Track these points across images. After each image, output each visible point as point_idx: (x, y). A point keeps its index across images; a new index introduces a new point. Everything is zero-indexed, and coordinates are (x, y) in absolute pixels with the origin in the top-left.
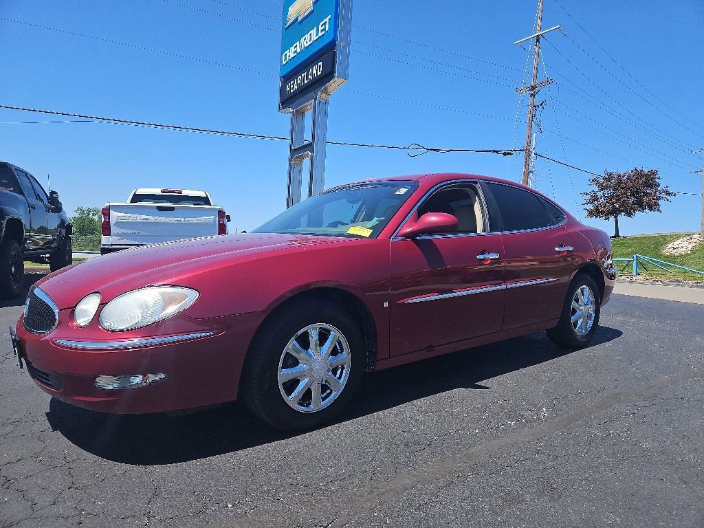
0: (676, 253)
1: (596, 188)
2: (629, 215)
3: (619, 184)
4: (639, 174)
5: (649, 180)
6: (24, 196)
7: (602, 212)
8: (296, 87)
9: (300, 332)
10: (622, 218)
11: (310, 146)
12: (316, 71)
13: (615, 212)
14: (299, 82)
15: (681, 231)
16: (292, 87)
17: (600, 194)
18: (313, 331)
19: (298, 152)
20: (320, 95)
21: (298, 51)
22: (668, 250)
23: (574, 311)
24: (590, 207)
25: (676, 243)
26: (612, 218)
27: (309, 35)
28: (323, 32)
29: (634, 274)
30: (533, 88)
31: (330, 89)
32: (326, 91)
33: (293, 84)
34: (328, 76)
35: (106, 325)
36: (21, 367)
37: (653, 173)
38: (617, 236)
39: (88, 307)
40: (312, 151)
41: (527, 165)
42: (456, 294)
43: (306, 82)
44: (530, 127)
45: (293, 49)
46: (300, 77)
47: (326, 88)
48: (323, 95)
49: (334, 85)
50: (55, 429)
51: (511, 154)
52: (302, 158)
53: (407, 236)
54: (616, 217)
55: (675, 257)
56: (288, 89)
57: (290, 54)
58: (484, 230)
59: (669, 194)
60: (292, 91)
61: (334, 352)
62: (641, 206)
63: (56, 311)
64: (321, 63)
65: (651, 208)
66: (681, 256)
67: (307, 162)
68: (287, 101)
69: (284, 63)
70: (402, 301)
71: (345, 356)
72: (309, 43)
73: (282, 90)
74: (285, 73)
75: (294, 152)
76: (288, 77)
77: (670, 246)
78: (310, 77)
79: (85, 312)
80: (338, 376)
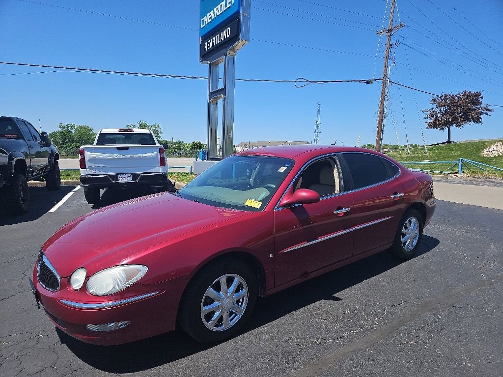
0: (492, 155)
1: (434, 106)
2: (459, 126)
3: (453, 103)
4: (467, 95)
5: (475, 99)
6: (25, 140)
7: (439, 125)
8: (211, 45)
9: (214, 283)
10: (453, 128)
11: (223, 91)
12: (226, 34)
13: (448, 124)
14: (214, 42)
15: (496, 138)
16: (208, 45)
17: (437, 110)
18: (223, 279)
19: (214, 95)
20: (230, 53)
21: (212, 18)
22: (485, 153)
23: (404, 235)
24: (429, 120)
25: (492, 147)
26: (446, 129)
27: (219, 6)
28: (230, 5)
29: (460, 172)
30: (390, 31)
31: (236, 49)
32: (233, 49)
33: (209, 43)
34: (234, 38)
35: (91, 291)
36: (39, 309)
37: (477, 95)
38: (449, 142)
39: (78, 278)
40: (225, 94)
41: (384, 90)
42: (319, 240)
43: (219, 42)
44: (387, 62)
45: (208, 17)
46: (214, 38)
47: (233, 48)
48: (232, 53)
49: (239, 45)
50: (62, 343)
51: (372, 83)
52: (217, 99)
53: (285, 206)
54: (449, 128)
55: (490, 158)
56: (206, 47)
57: (207, 19)
58: (340, 191)
59: (489, 110)
60: (208, 48)
61: (237, 291)
62: (467, 118)
63: (59, 278)
64: (229, 28)
65: (474, 121)
66: (495, 157)
67: (220, 102)
68: (205, 55)
69: (202, 27)
70: (282, 251)
71: (244, 291)
72: (220, 13)
73: (202, 46)
74: (203, 34)
75: (211, 94)
76: (205, 38)
77: (487, 149)
78: (221, 38)
79: (77, 281)
80: (240, 305)
